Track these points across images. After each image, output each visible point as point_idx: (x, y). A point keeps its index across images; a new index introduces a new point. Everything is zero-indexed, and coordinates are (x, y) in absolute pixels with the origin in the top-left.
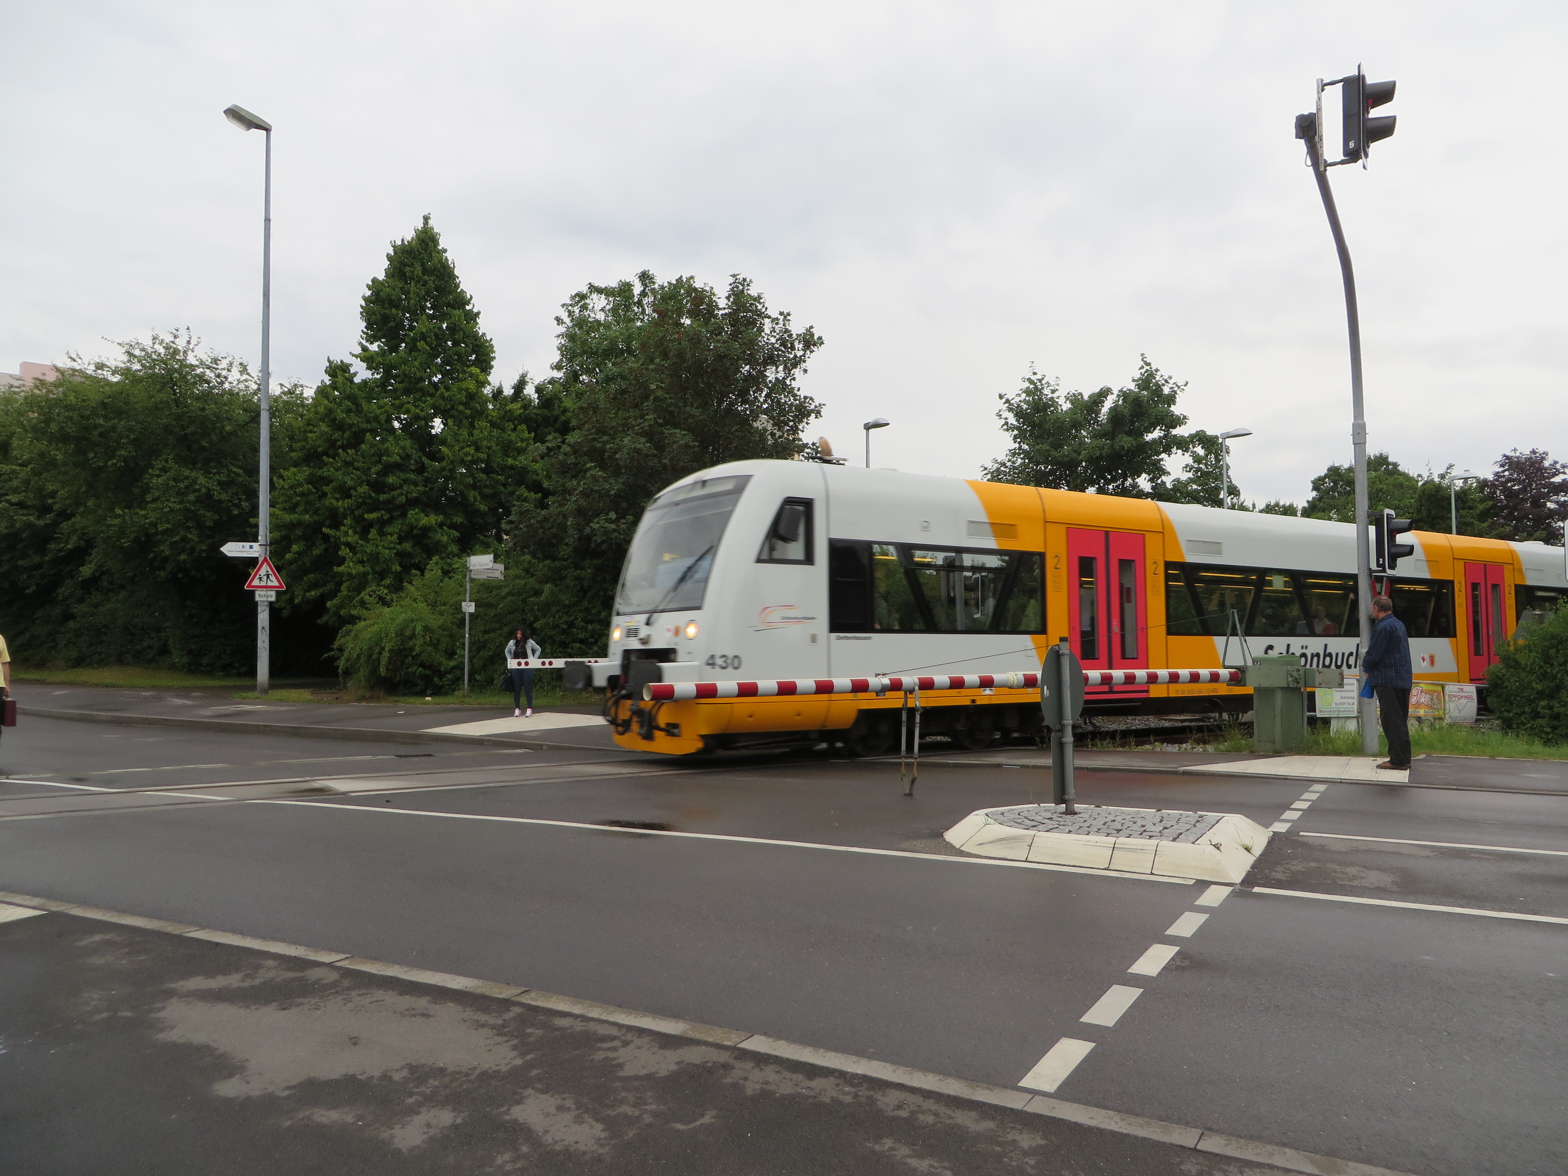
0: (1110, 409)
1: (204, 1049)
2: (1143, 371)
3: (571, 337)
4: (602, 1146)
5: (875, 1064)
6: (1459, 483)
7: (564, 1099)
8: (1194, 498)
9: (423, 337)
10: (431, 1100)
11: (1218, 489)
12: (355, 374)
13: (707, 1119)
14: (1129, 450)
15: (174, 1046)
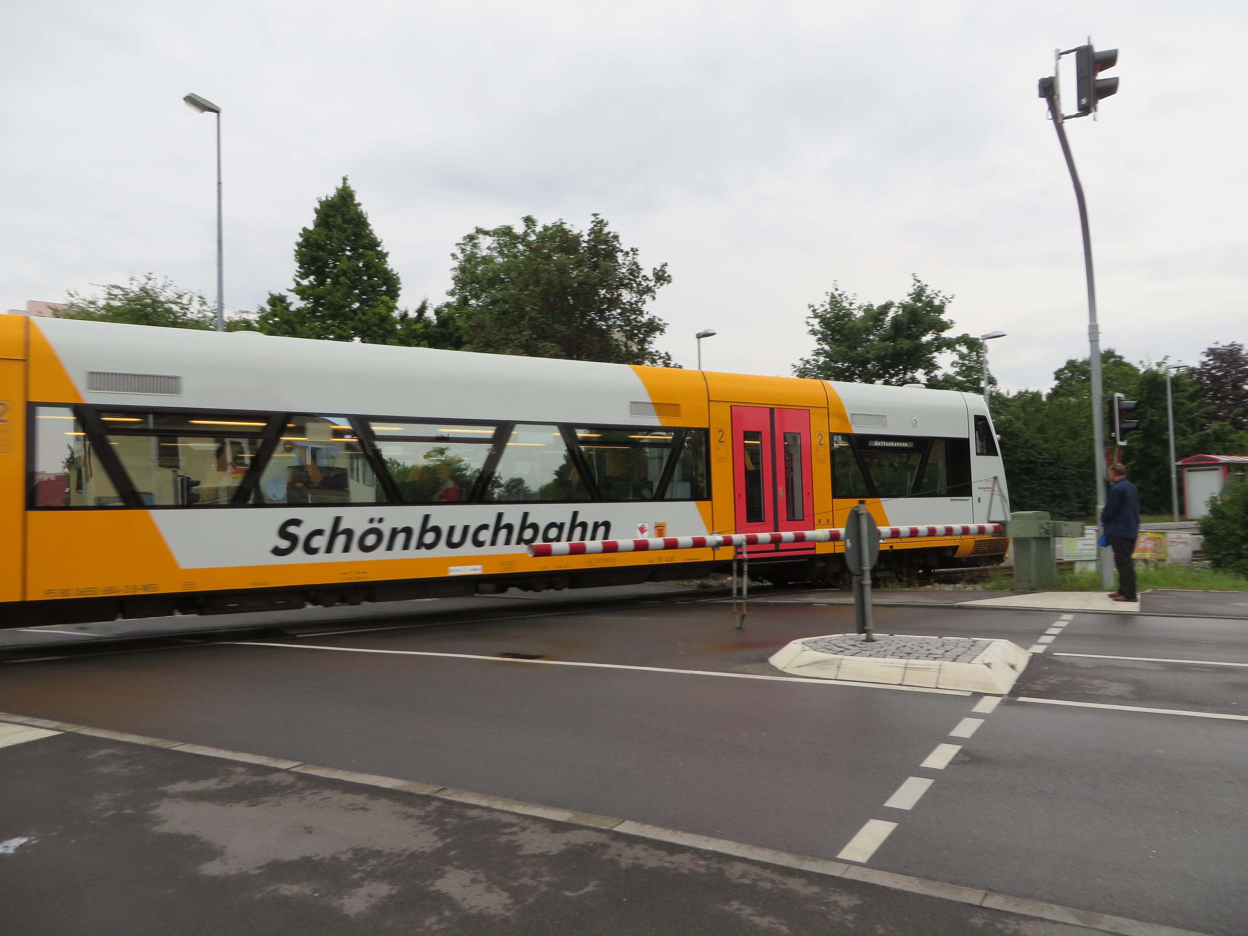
0: (893, 318)
1: (191, 839)
2: (916, 287)
3: (463, 269)
4: (508, 910)
5: (722, 842)
6: (1173, 372)
7: (476, 873)
8: (961, 387)
9: (344, 273)
10: (372, 876)
11: (978, 380)
12: (291, 303)
13: (591, 888)
14: (908, 351)
15: (167, 836)
